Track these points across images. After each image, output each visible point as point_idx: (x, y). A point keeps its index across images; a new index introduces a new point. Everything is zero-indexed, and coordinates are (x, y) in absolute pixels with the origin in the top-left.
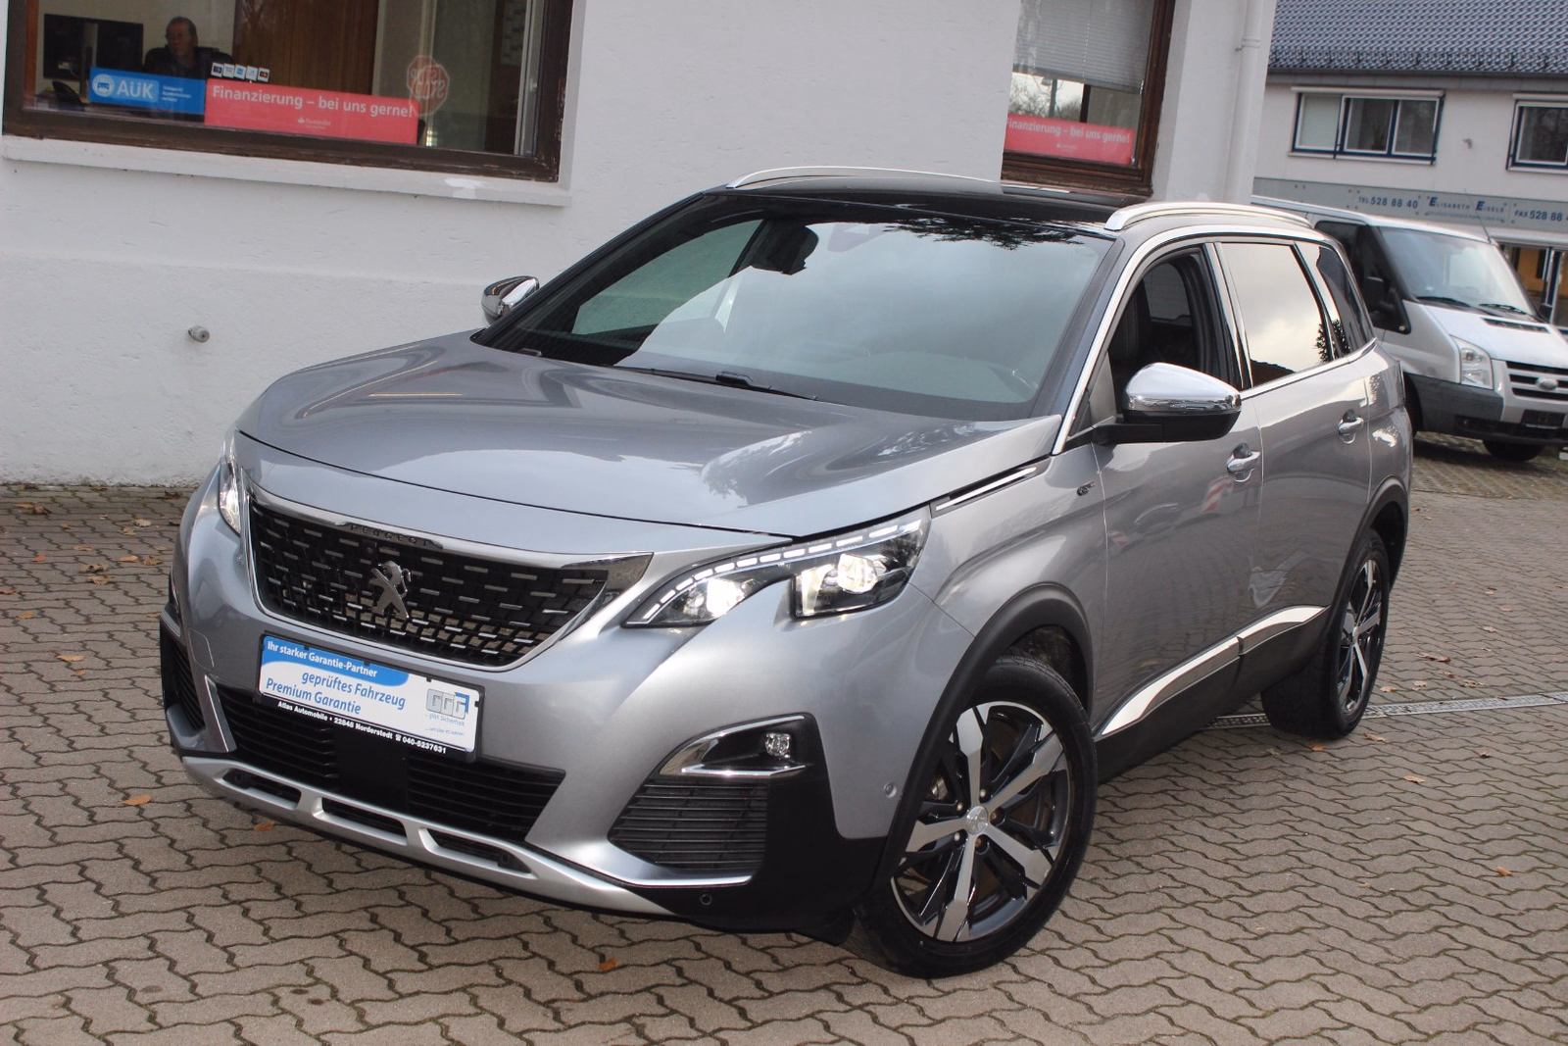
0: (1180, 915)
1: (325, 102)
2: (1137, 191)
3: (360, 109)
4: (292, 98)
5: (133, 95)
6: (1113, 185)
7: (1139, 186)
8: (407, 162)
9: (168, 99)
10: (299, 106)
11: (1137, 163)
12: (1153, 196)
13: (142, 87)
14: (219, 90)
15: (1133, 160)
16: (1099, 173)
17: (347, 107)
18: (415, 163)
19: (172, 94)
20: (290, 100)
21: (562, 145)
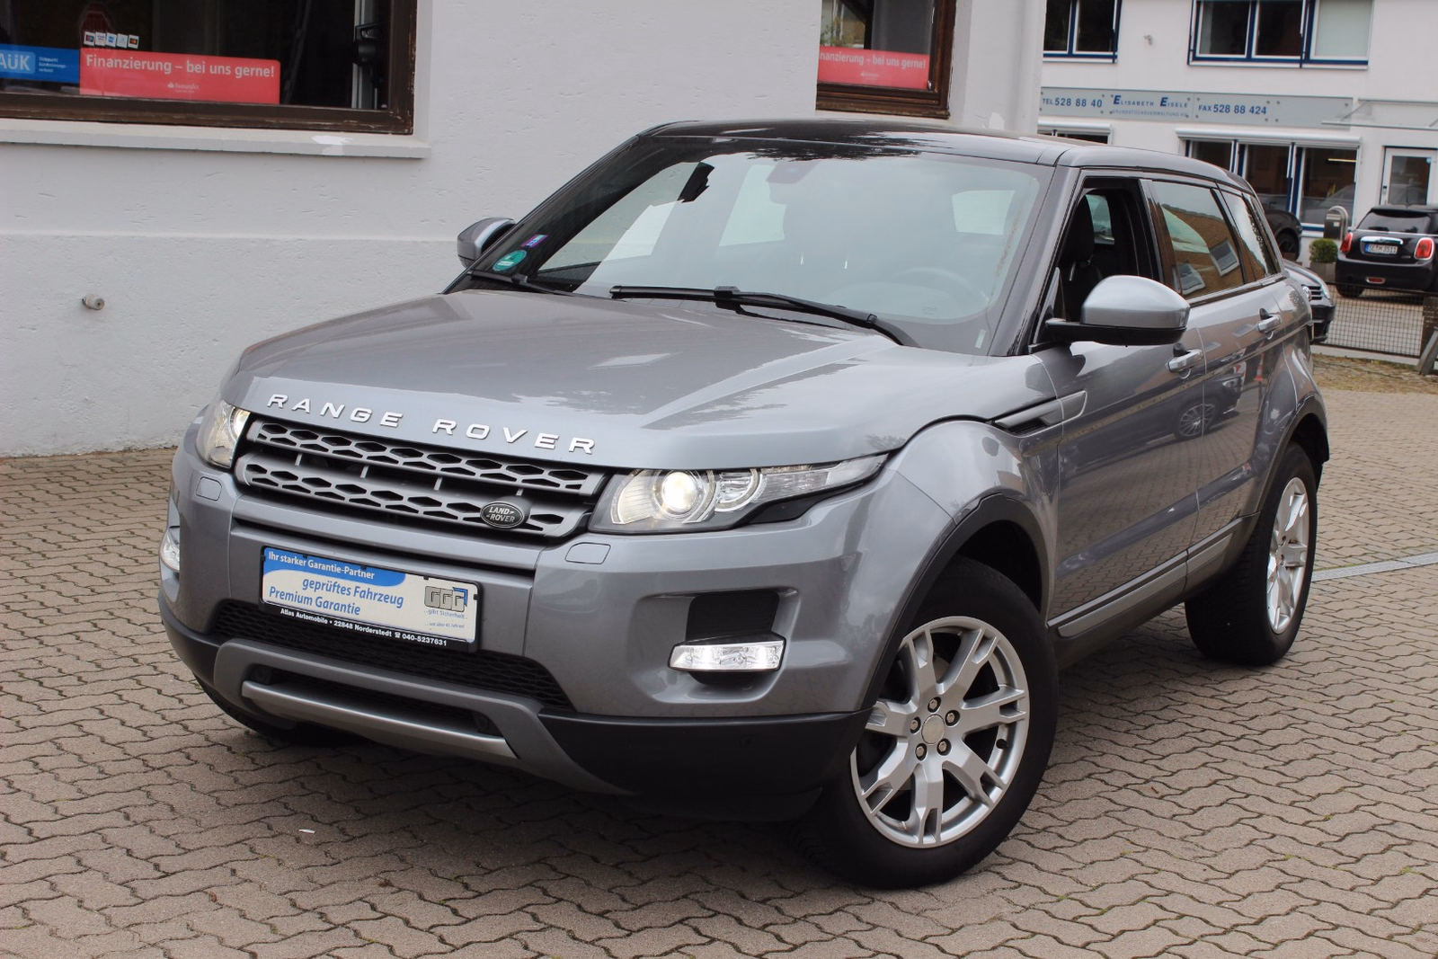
1: (192, 65)
2: (935, 114)
3: (226, 71)
4: (161, 63)
5: (11, 67)
6: (914, 109)
7: (936, 109)
8: (274, 121)
9: (45, 70)
10: (168, 71)
11: (933, 87)
12: (950, 118)
13: (19, 59)
14: (92, 58)
15: (930, 85)
16: (900, 99)
17: (213, 70)
18: (282, 122)
19: (47, 65)
20: (159, 66)
21: (415, 98)
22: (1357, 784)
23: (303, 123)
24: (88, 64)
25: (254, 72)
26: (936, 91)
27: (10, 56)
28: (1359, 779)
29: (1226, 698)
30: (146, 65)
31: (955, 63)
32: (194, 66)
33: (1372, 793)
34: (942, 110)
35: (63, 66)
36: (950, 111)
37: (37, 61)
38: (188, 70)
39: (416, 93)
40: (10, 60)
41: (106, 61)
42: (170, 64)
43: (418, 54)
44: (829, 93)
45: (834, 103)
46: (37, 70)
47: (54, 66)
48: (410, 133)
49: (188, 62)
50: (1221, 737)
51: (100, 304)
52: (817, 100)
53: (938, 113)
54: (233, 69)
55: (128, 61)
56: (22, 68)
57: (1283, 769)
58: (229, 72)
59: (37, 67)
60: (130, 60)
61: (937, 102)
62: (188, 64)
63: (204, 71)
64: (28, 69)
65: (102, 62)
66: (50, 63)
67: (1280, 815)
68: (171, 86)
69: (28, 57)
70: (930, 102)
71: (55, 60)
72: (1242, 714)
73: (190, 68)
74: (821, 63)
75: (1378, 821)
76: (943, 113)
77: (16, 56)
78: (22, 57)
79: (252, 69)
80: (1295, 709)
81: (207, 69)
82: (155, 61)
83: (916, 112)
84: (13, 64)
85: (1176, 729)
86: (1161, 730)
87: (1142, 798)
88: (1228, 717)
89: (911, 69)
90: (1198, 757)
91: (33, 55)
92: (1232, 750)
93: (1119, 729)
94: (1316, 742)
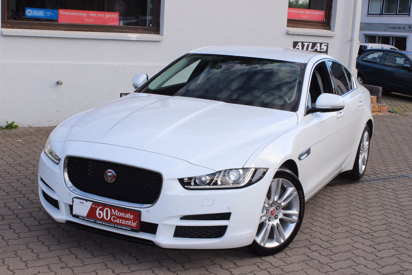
0: (354, 238)
1: (92, 14)
2: (326, 28)
3: (102, 16)
4: (83, 13)
5: (38, 15)
6: (319, 27)
7: (327, 27)
8: (117, 31)
9: (48, 16)
10: (85, 16)
11: (326, 20)
12: (331, 30)
13: (40, 12)
14: (62, 12)
15: (325, 20)
16: (315, 24)
17: (99, 15)
18: (119, 30)
19: (48, 14)
20: (82, 14)
21: (160, 23)
22: (400, 254)
23: (126, 31)
24: (61, 14)
25: (111, 16)
26: (327, 21)
27: (37, 11)
28: (402, 252)
29: (369, 218)
30: (78, 14)
31: (333, 13)
32: (93, 14)
33: (404, 257)
34: (328, 27)
35: (53, 15)
36: (331, 27)
37: (46, 13)
38: (91, 15)
39: (161, 22)
40: (37, 13)
41: (66, 13)
42: (85, 14)
43: (161, 10)
44: (292, 22)
45: (293, 25)
46: (45, 16)
47: (50, 14)
48: (159, 34)
49: (91, 13)
50: (360, 233)
51: (61, 83)
52: (287, 24)
53: (327, 28)
54: (105, 15)
55: (73, 13)
56: (41, 15)
57: (376, 246)
58: (104, 16)
59: (46, 15)
60: (73, 12)
61: (327, 25)
62: (91, 14)
63: (96, 16)
64: (42, 15)
65: (65, 13)
66: (49, 13)
67: (366, 265)
68: (86, 20)
69: (43, 12)
70: (325, 25)
71: (51, 13)
72: (372, 224)
73: (92, 15)
74: (289, 13)
75: (401, 269)
76: (329, 28)
77: (39, 12)
78: (41, 12)
79: (111, 15)
80: (392, 223)
81: (97, 15)
82: (81, 13)
83: (320, 28)
84: (38, 14)
85: (346, 229)
86: (340, 229)
87: (319, 256)
88: (367, 225)
89: (318, 14)
90: (348, 240)
91: (44, 11)
92: (361, 238)
93: (326, 228)
94: (393, 236)
